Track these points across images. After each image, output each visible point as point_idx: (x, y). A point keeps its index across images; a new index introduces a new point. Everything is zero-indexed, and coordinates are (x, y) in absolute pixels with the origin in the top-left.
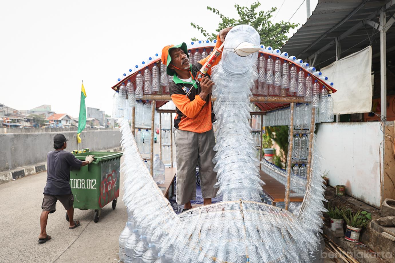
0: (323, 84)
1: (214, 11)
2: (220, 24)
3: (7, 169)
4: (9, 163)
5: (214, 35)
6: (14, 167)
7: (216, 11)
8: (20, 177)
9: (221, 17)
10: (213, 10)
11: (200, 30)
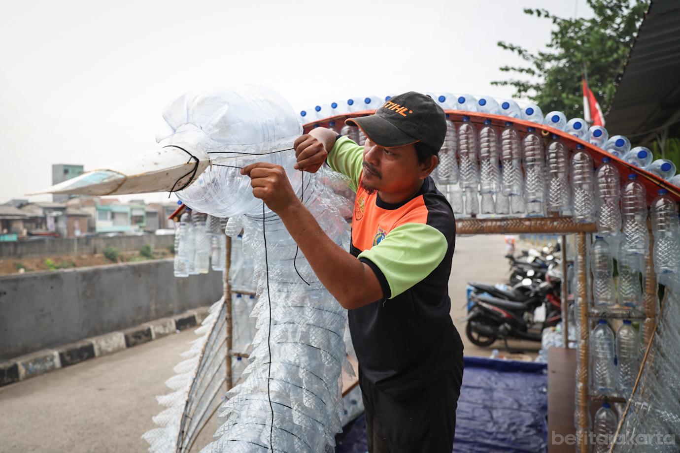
0: (658, 183)
1: (539, 14)
2: (553, 33)
3: (170, 314)
4: (174, 305)
5: (541, 54)
6: (183, 310)
7: (543, 14)
8: (188, 326)
9: (554, 22)
10: (535, 14)
11: (516, 52)
